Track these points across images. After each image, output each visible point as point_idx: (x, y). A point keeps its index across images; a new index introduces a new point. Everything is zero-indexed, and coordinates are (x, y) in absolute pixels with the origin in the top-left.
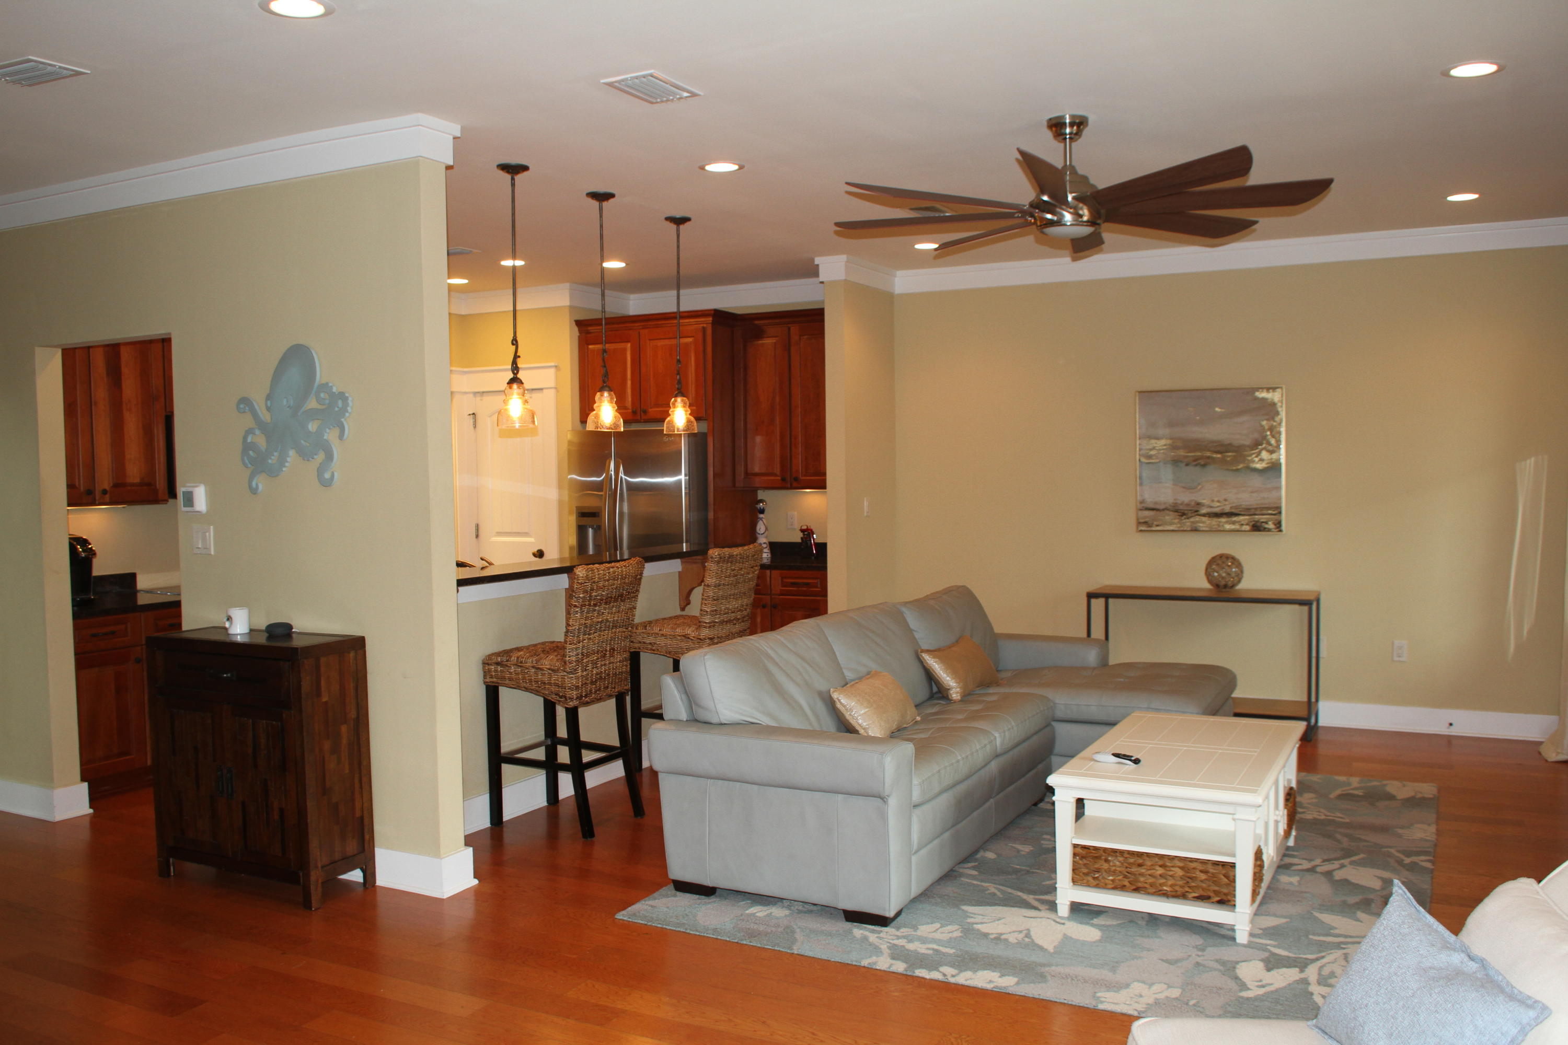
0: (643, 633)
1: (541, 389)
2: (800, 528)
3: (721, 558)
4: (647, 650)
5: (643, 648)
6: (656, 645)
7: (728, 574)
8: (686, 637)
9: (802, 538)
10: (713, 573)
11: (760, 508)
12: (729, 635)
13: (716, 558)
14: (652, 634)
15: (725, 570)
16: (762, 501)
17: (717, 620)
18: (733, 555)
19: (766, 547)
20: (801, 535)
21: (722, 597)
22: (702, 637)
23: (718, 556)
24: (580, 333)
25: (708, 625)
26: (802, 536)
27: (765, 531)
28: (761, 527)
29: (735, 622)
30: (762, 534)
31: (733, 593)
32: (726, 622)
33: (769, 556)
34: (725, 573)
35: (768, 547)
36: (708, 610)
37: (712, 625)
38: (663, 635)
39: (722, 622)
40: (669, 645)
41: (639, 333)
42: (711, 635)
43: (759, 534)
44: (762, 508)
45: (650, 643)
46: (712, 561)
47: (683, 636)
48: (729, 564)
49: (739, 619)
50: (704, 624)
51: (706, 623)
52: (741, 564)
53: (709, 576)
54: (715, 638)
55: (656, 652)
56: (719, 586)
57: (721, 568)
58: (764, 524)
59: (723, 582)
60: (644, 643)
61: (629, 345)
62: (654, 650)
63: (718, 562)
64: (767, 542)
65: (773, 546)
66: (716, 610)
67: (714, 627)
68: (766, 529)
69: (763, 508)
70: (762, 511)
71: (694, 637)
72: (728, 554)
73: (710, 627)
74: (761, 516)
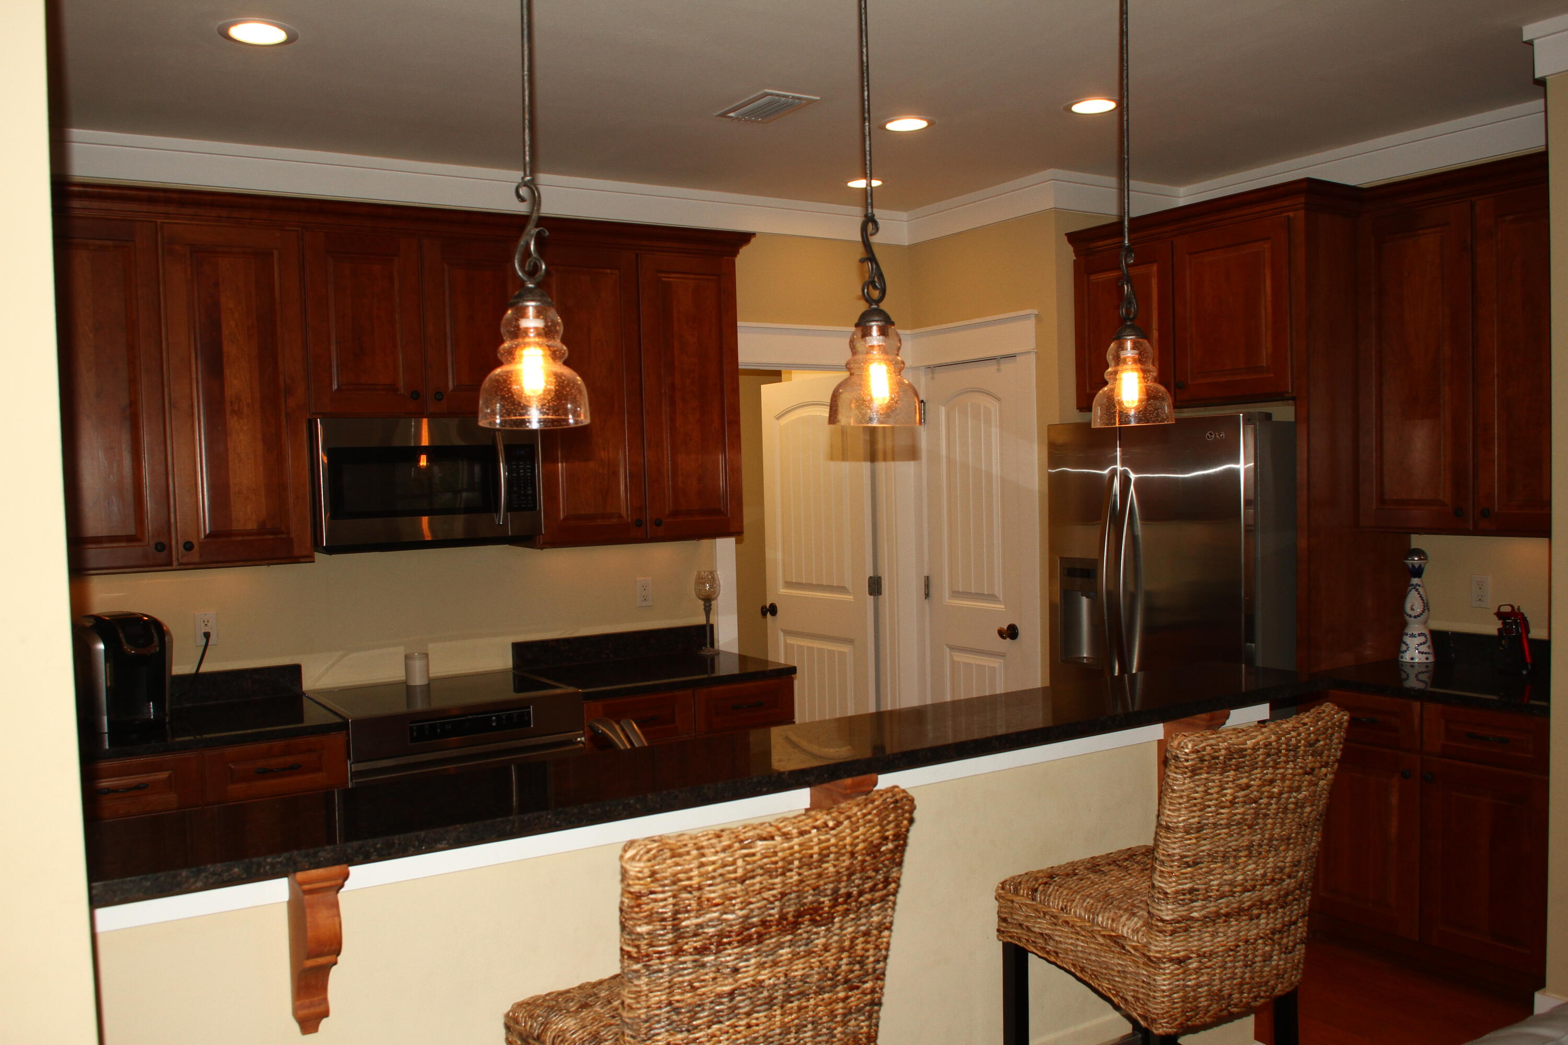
0: (1026, 905)
1: (1014, 356)
2: (1496, 611)
3: (1202, 760)
4: (1035, 947)
5: (1027, 940)
6: (1051, 943)
7: (1229, 797)
8: (1117, 940)
9: (1499, 630)
10: (1181, 797)
11: (1413, 566)
12: (1238, 946)
13: (1187, 760)
14: (1045, 913)
15: (1216, 789)
16: (1419, 553)
17: (1195, 914)
18: (1245, 750)
19: (1424, 643)
20: (1499, 624)
21: (1209, 855)
22: (1151, 954)
23: (1194, 756)
24: (1076, 255)
25: (1169, 928)
26: (1501, 626)
27: (1423, 611)
28: (1413, 603)
29: (1255, 912)
30: (1415, 617)
31: (1246, 843)
32: (1227, 915)
33: (1431, 659)
34: (1215, 796)
35: (1429, 643)
36: (1168, 891)
37: (1182, 926)
38: (1067, 923)
39: (1211, 919)
40: (1081, 951)
41: (1172, 242)
42: (1178, 952)
43: (1410, 616)
44: (1417, 566)
45: (1042, 934)
46: (1177, 768)
47: (1110, 937)
48: (1232, 773)
49: (1269, 902)
50: (1160, 924)
51: (1162, 921)
52: (1270, 770)
53: (1171, 804)
54: (1191, 958)
55: (1053, 959)
56: (1199, 829)
57: (1205, 785)
58: (1422, 599)
59: (1211, 820)
60: (1028, 929)
61: (1155, 268)
62: (1048, 953)
63: (1194, 771)
64: (1426, 632)
65: (1439, 640)
66: (1192, 891)
67: (1186, 930)
68: (1426, 607)
69: (1420, 566)
70: (1418, 572)
71: (1135, 948)
72: (1227, 749)
73: (1173, 933)
74: (1415, 581)
